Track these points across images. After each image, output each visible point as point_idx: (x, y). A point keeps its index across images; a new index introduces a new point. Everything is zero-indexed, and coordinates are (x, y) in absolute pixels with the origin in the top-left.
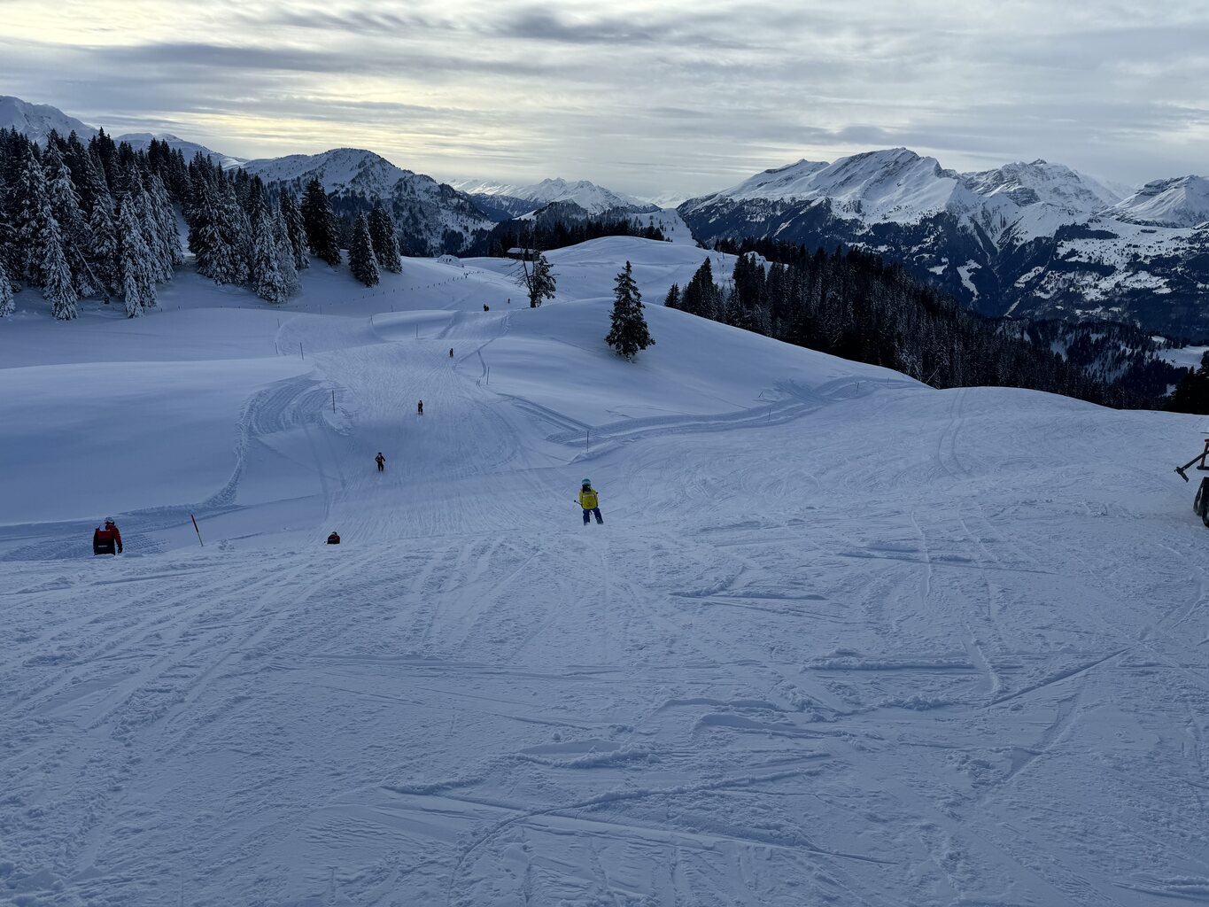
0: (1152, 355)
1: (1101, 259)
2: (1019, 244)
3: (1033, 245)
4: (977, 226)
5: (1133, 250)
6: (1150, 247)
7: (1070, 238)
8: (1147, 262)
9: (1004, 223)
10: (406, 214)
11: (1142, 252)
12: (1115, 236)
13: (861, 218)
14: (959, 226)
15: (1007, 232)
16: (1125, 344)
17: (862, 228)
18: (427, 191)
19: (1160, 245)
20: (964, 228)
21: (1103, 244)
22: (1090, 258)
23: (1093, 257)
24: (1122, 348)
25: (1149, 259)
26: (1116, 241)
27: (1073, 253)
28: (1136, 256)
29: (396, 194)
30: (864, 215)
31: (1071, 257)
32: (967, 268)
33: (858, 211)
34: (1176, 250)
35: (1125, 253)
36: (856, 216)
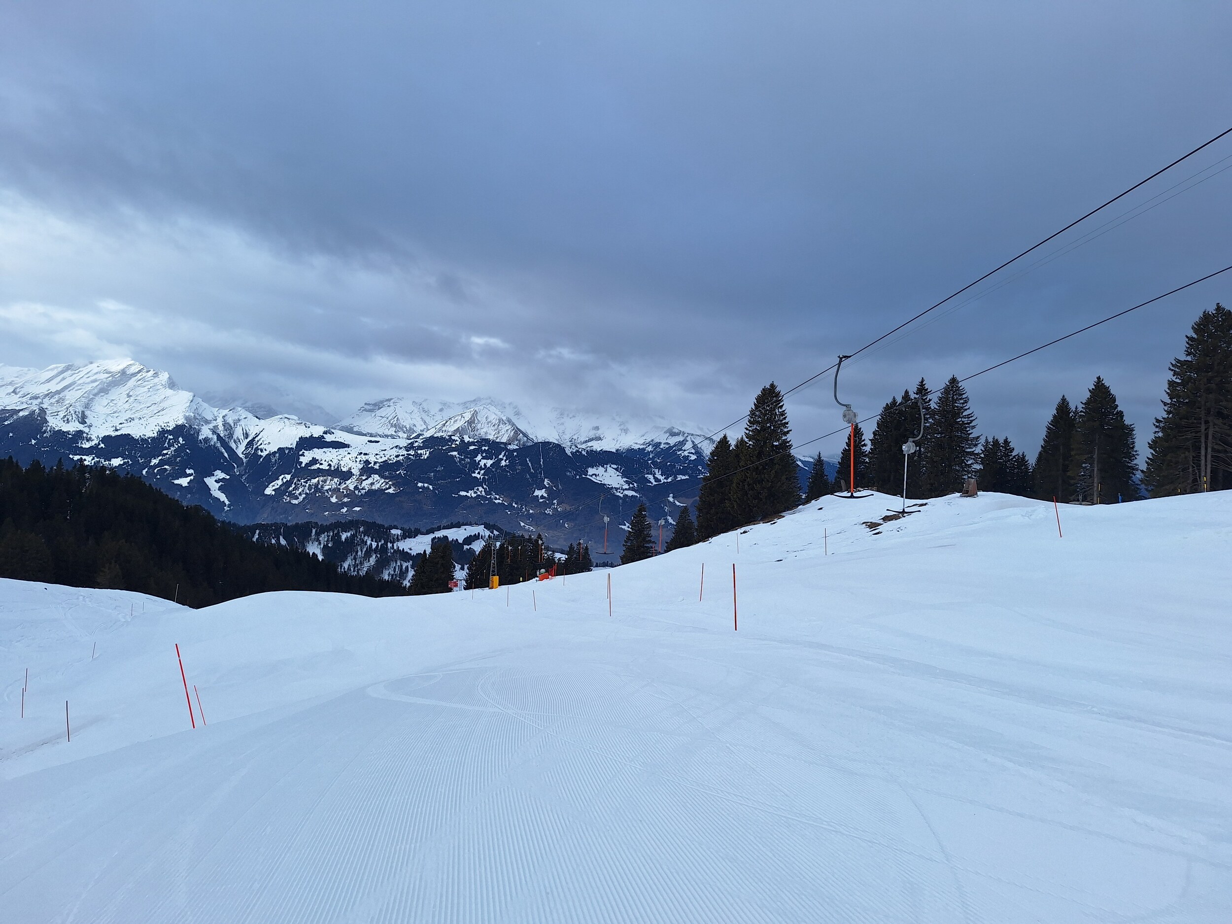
0: (393, 545)
1: (339, 465)
2: (264, 454)
3: (277, 455)
4: (219, 436)
5: (364, 458)
6: (377, 454)
7: (310, 449)
8: (377, 467)
9: (246, 435)
11: (372, 459)
12: (347, 446)
13: (86, 430)
14: (201, 437)
15: (250, 443)
16: (370, 539)
17: (89, 439)
19: (384, 452)
20: (207, 440)
21: (338, 453)
22: (330, 465)
23: (333, 465)
24: (369, 542)
25: (378, 465)
26: (349, 450)
27: (314, 461)
28: (367, 462)
30: (90, 426)
31: (313, 465)
32: (213, 479)
33: (83, 422)
34: (397, 456)
35: (358, 460)
36: (81, 427)
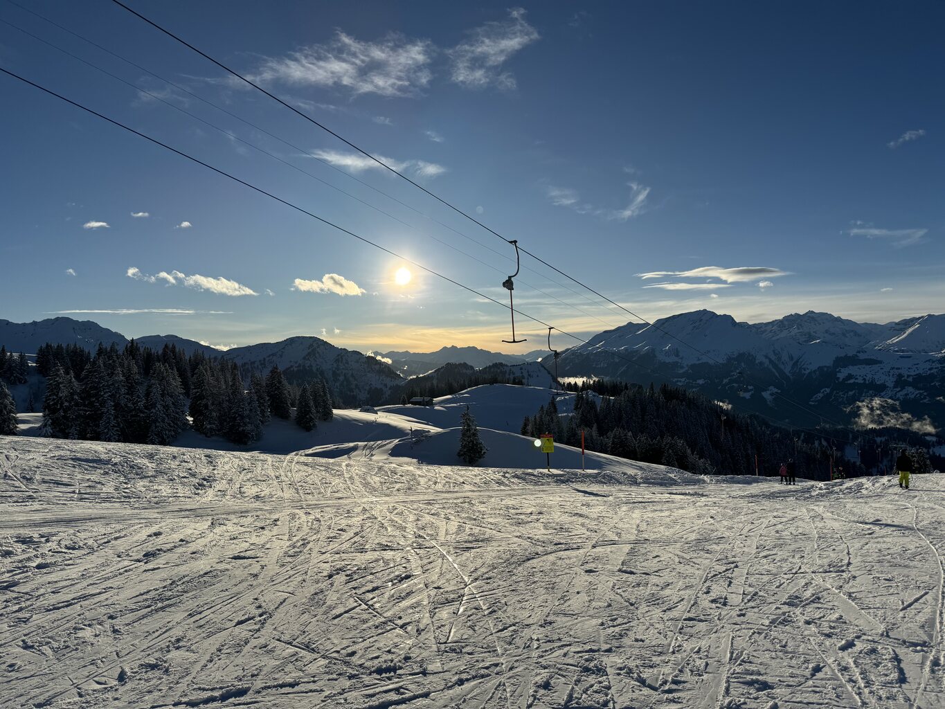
1: (873, 380)
2: (807, 372)
3: (817, 373)
4: (771, 361)
5: (897, 372)
6: (909, 368)
7: (845, 366)
8: (910, 379)
9: (791, 358)
10: (341, 378)
11: (903, 372)
12: (880, 362)
13: (680, 361)
14: (757, 362)
15: (795, 364)
17: (682, 367)
18: (357, 362)
19: (917, 366)
20: (761, 363)
21: (872, 369)
22: (864, 379)
23: (867, 379)
25: (911, 377)
26: (882, 365)
27: (850, 376)
28: (900, 376)
29: (335, 365)
30: (682, 358)
31: (849, 379)
32: (769, 392)
33: (677, 356)
34: (930, 369)
35: (891, 374)
36: (676, 359)
